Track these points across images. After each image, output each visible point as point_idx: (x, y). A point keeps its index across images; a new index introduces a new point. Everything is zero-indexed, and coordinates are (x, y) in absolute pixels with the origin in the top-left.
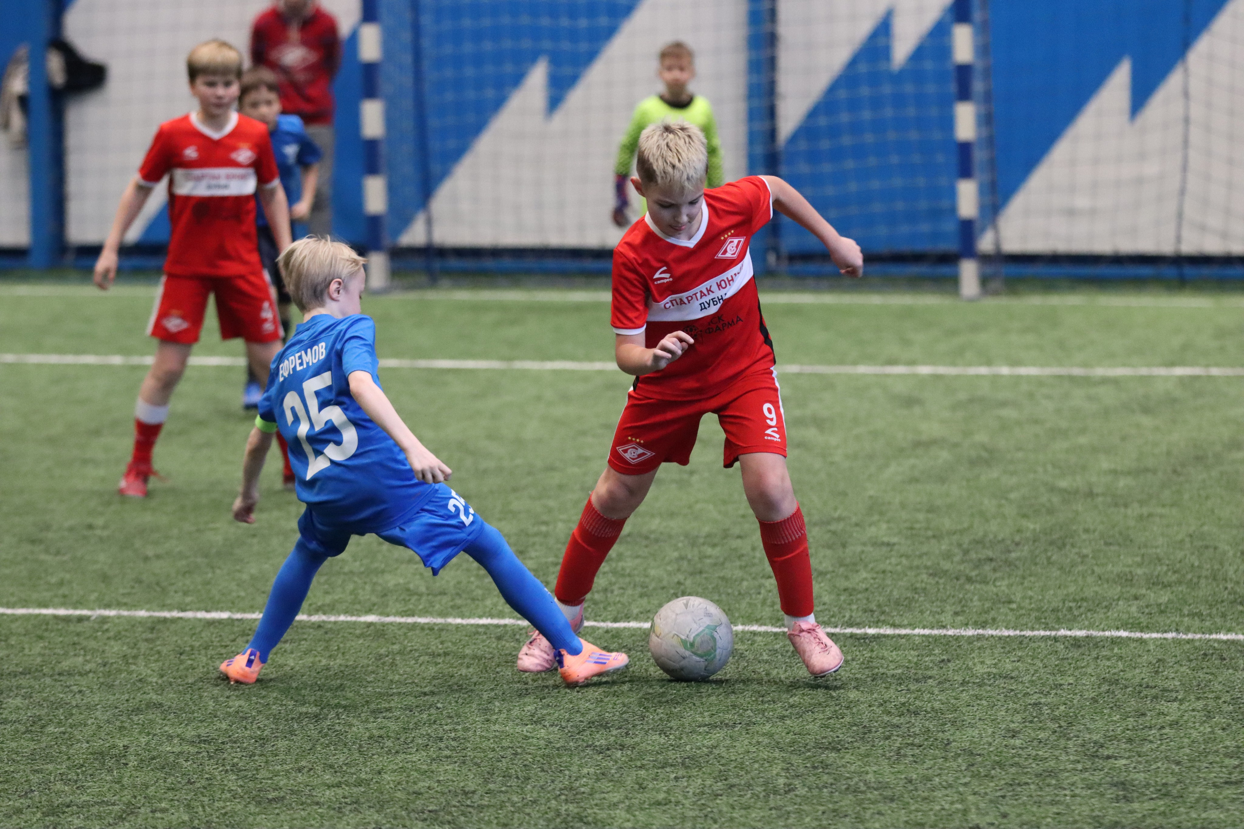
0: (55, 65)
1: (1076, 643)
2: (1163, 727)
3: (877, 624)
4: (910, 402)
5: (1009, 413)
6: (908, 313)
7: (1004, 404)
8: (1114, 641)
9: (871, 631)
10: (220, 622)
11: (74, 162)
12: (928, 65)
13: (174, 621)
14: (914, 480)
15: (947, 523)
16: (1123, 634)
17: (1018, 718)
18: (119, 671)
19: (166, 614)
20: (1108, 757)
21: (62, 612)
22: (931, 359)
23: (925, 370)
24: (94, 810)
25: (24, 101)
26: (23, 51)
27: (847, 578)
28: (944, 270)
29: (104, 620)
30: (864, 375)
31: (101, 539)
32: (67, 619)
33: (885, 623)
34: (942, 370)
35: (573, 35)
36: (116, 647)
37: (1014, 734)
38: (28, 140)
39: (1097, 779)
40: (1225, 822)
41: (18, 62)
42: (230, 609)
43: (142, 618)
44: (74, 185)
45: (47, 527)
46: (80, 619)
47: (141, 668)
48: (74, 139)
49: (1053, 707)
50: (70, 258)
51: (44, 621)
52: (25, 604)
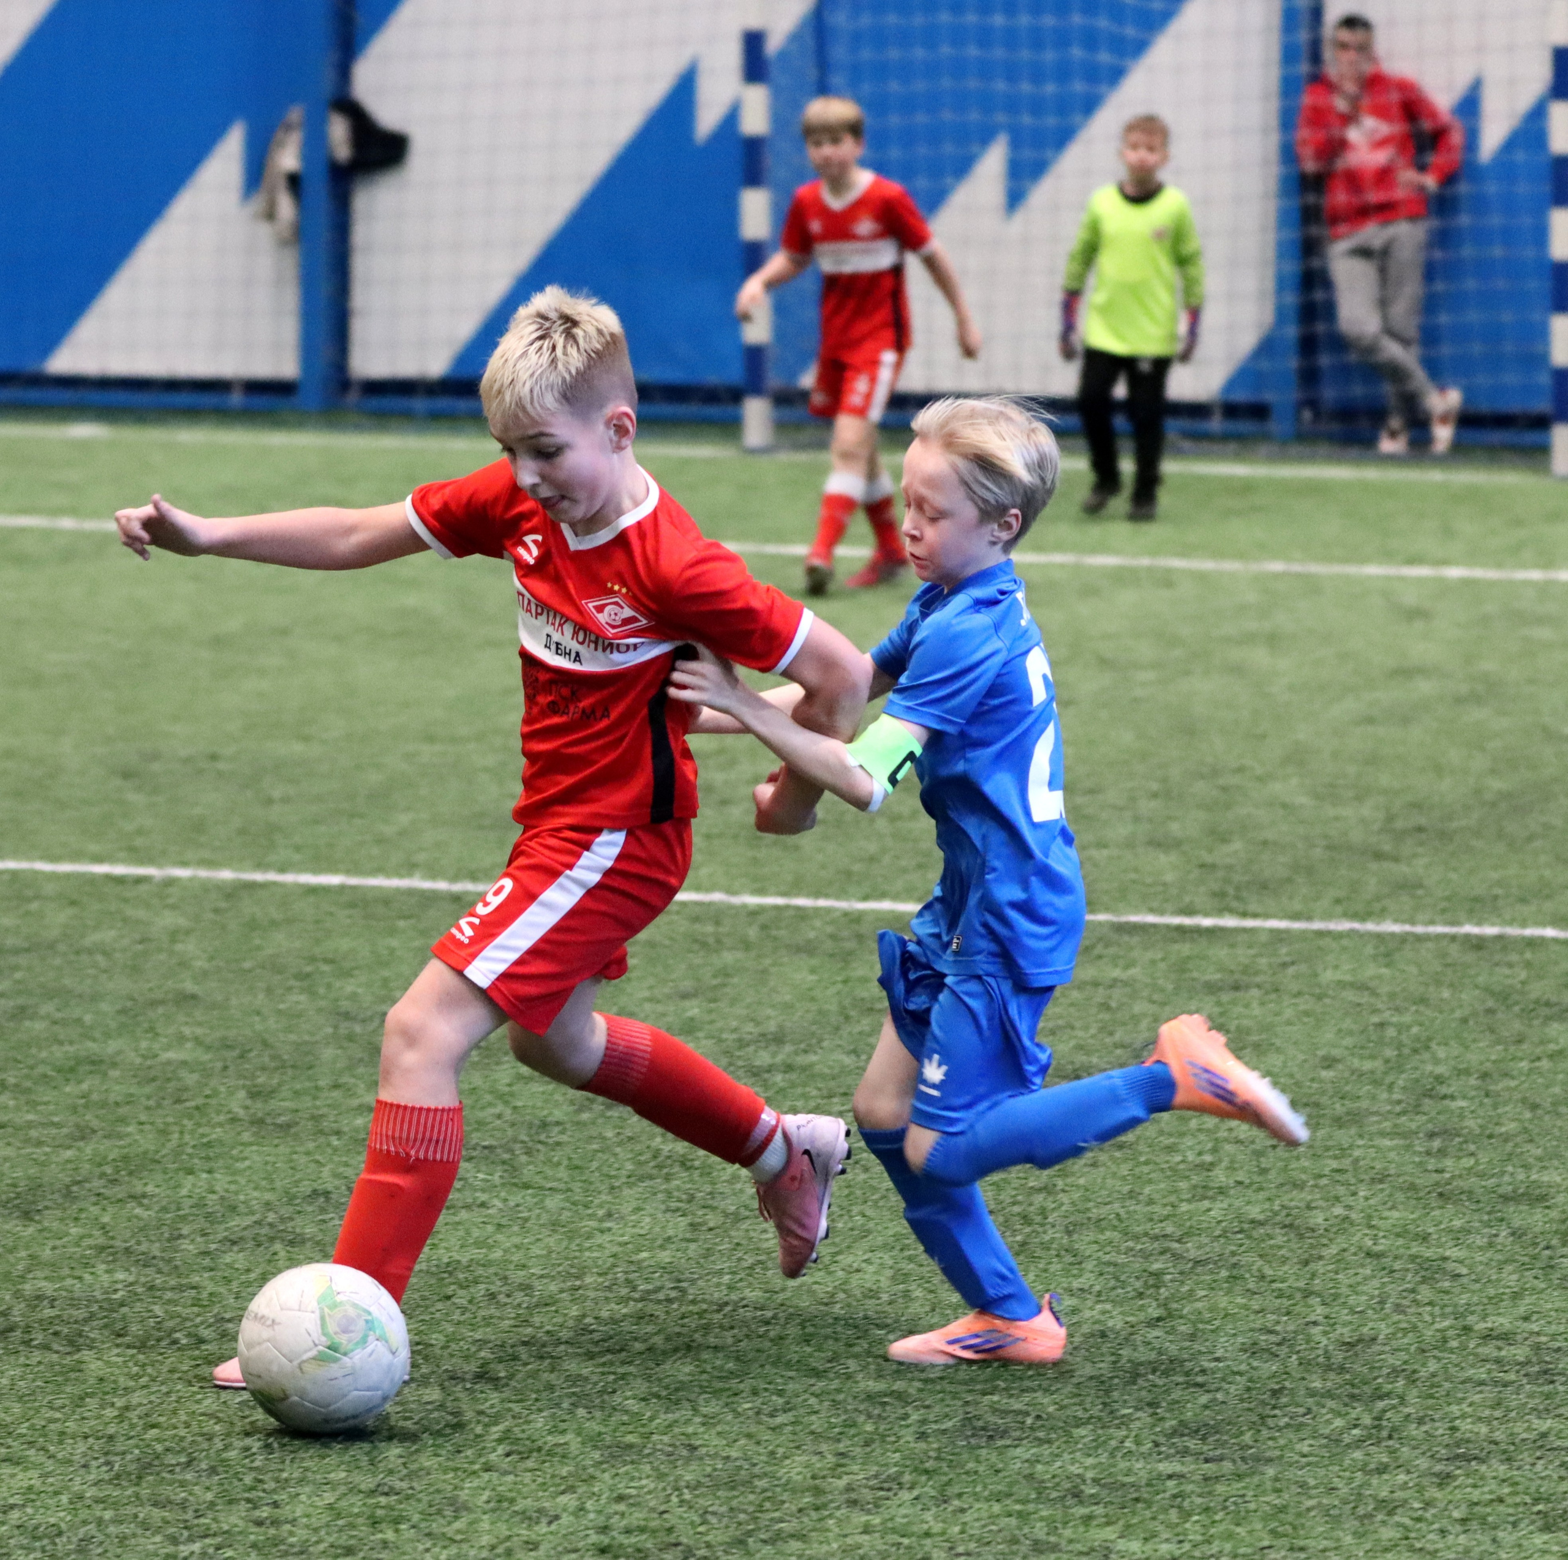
0: (339, 131)
1: (1478, 944)
2: (1539, 1059)
3: (1220, 912)
4: (1415, 614)
5: (1544, 633)
6: (1471, 494)
7: (1541, 620)
8: (1532, 943)
9: (1207, 922)
10: (326, 890)
11: (361, 266)
12: (1520, 156)
13: (264, 886)
14: (1370, 720)
15: (1385, 779)
16: (1550, 932)
17: (1348, 1041)
18: (160, 950)
19: (258, 877)
20: (1445, 1097)
21: (119, 870)
22: (1472, 557)
23: (1454, 572)
24: (33, 1133)
25: (294, 182)
26: (295, 114)
27: (1210, 851)
28: (1531, 437)
29: (170, 882)
30: (1369, 578)
31: (220, 774)
32: (120, 880)
33: (1232, 911)
34: (1478, 573)
35: (1037, 107)
36: (169, 919)
37: (1329, 1062)
38: (300, 234)
39: (1413, 1126)
40: (1559, 1186)
41: (289, 128)
42: (348, 872)
43: (224, 882)
44: (361, 297)
45: (155, 756)
46: (139, 880)
47: (188, 947)
48: (361, 233)
49: (1401, 1028)
50: (353, 397)
51: (92, 880)
52: (76, 856)
